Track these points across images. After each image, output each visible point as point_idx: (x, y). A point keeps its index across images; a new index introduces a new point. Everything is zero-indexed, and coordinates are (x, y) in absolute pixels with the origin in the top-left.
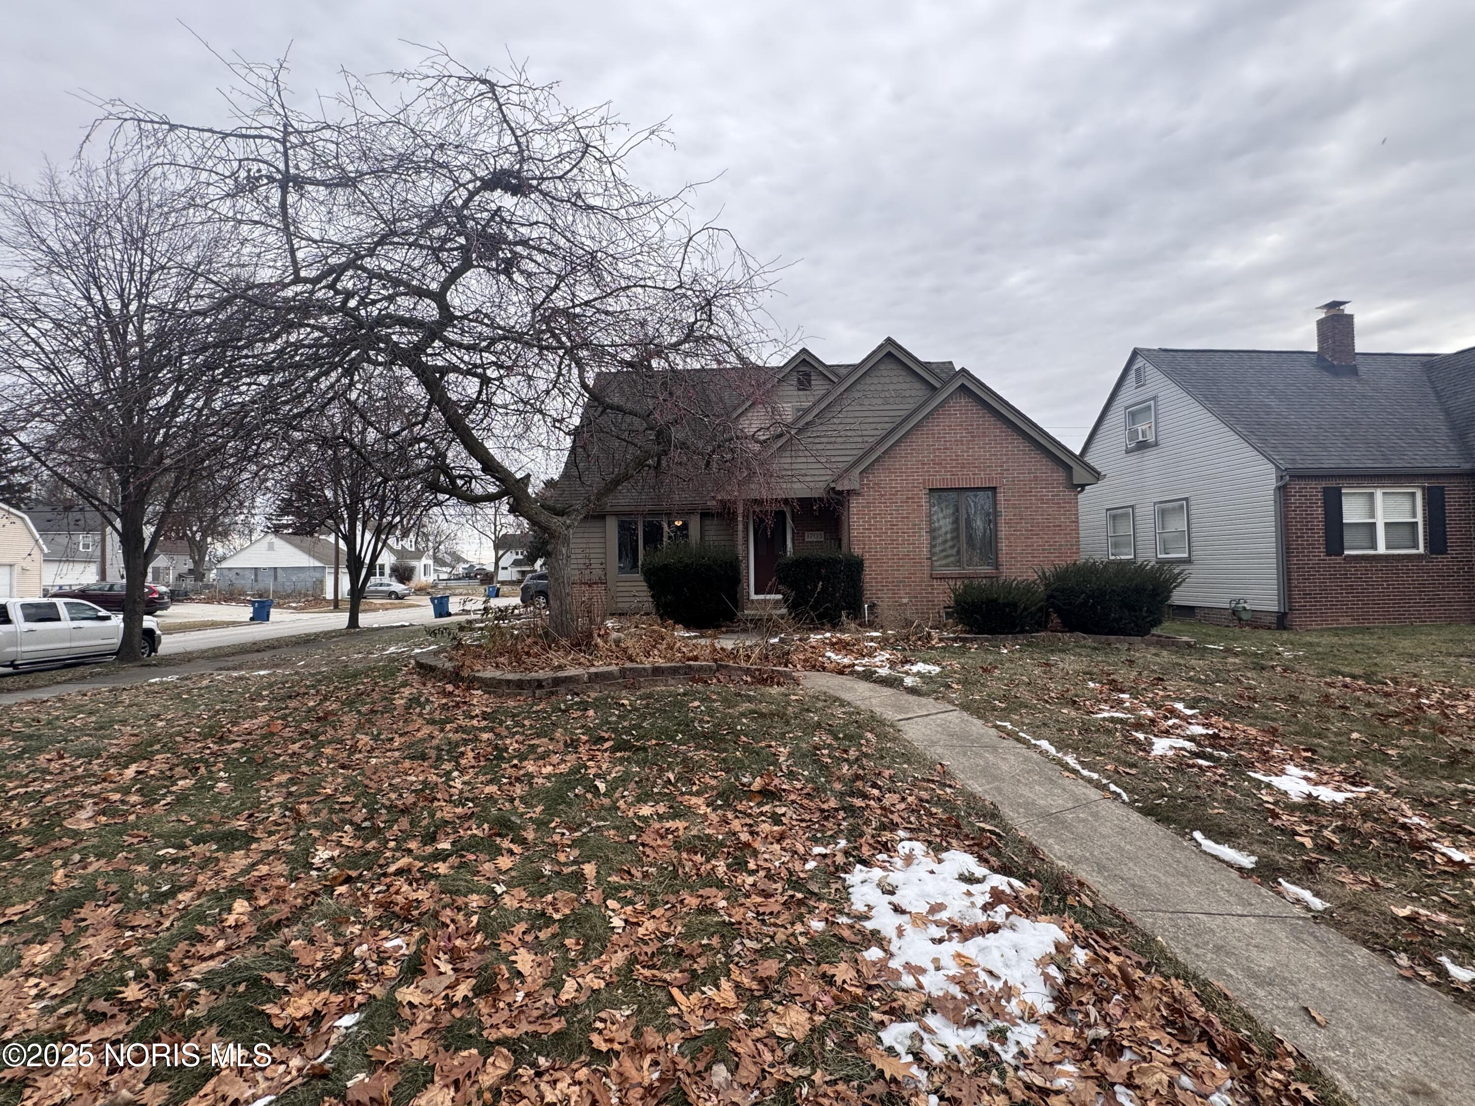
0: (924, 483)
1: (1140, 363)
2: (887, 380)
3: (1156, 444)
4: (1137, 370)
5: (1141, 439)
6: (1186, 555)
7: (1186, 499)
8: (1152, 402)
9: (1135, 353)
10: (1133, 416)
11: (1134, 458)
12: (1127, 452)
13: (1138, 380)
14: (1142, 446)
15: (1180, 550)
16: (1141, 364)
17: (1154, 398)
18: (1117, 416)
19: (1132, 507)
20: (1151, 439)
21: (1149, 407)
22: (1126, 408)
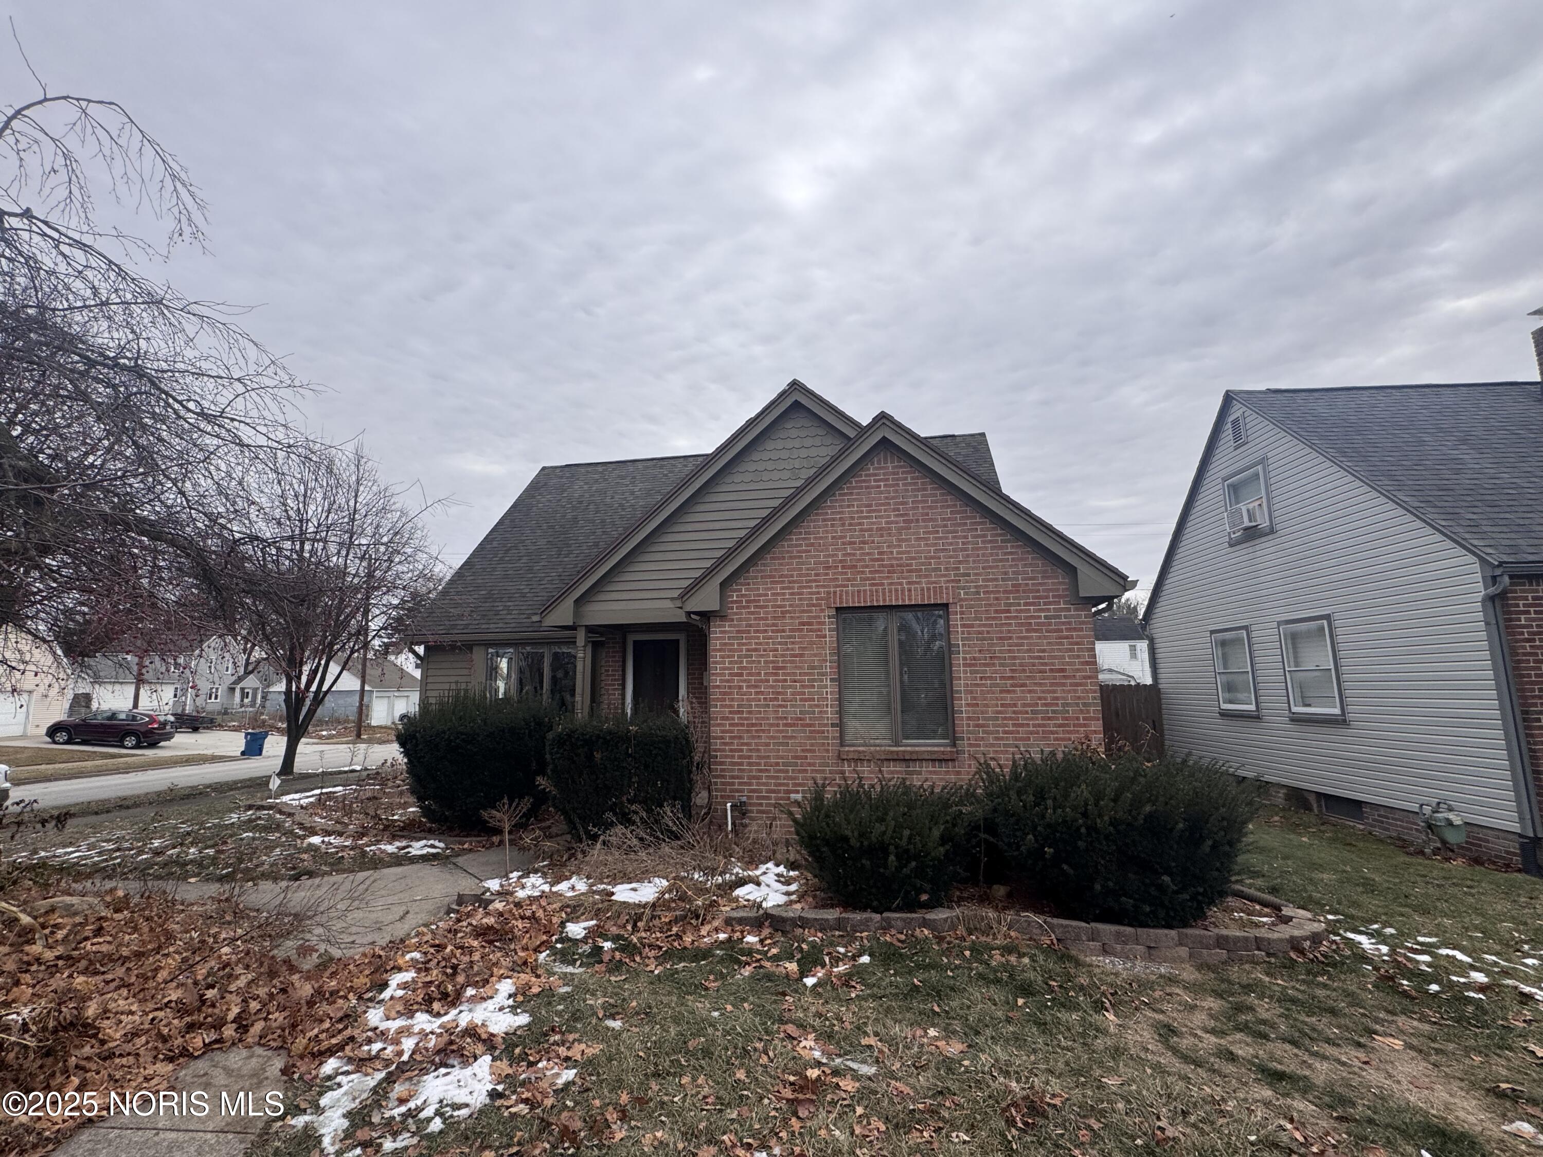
0: (828, 599)
1: (1237, 411)
2: (797, 443)
3: (1272, 531)
4: (1234, 422)
5: (1247, 523)
6: (1337, 711)
7: (1327, 617)
8: (1260, 467)
9: (1229, 398)
10: (1236, 491)
11: (1243, 552)
12: (1231, 546)
13: (1237, 436)
14: (1252, 534)
15: (1327, 699)
16: (1238, 414)
17: (1263, 461)
18: (1213, 491)
19: (1246, 628)
20: (1263, 522)
21: (1257, 475)
22: (1225, 480)
